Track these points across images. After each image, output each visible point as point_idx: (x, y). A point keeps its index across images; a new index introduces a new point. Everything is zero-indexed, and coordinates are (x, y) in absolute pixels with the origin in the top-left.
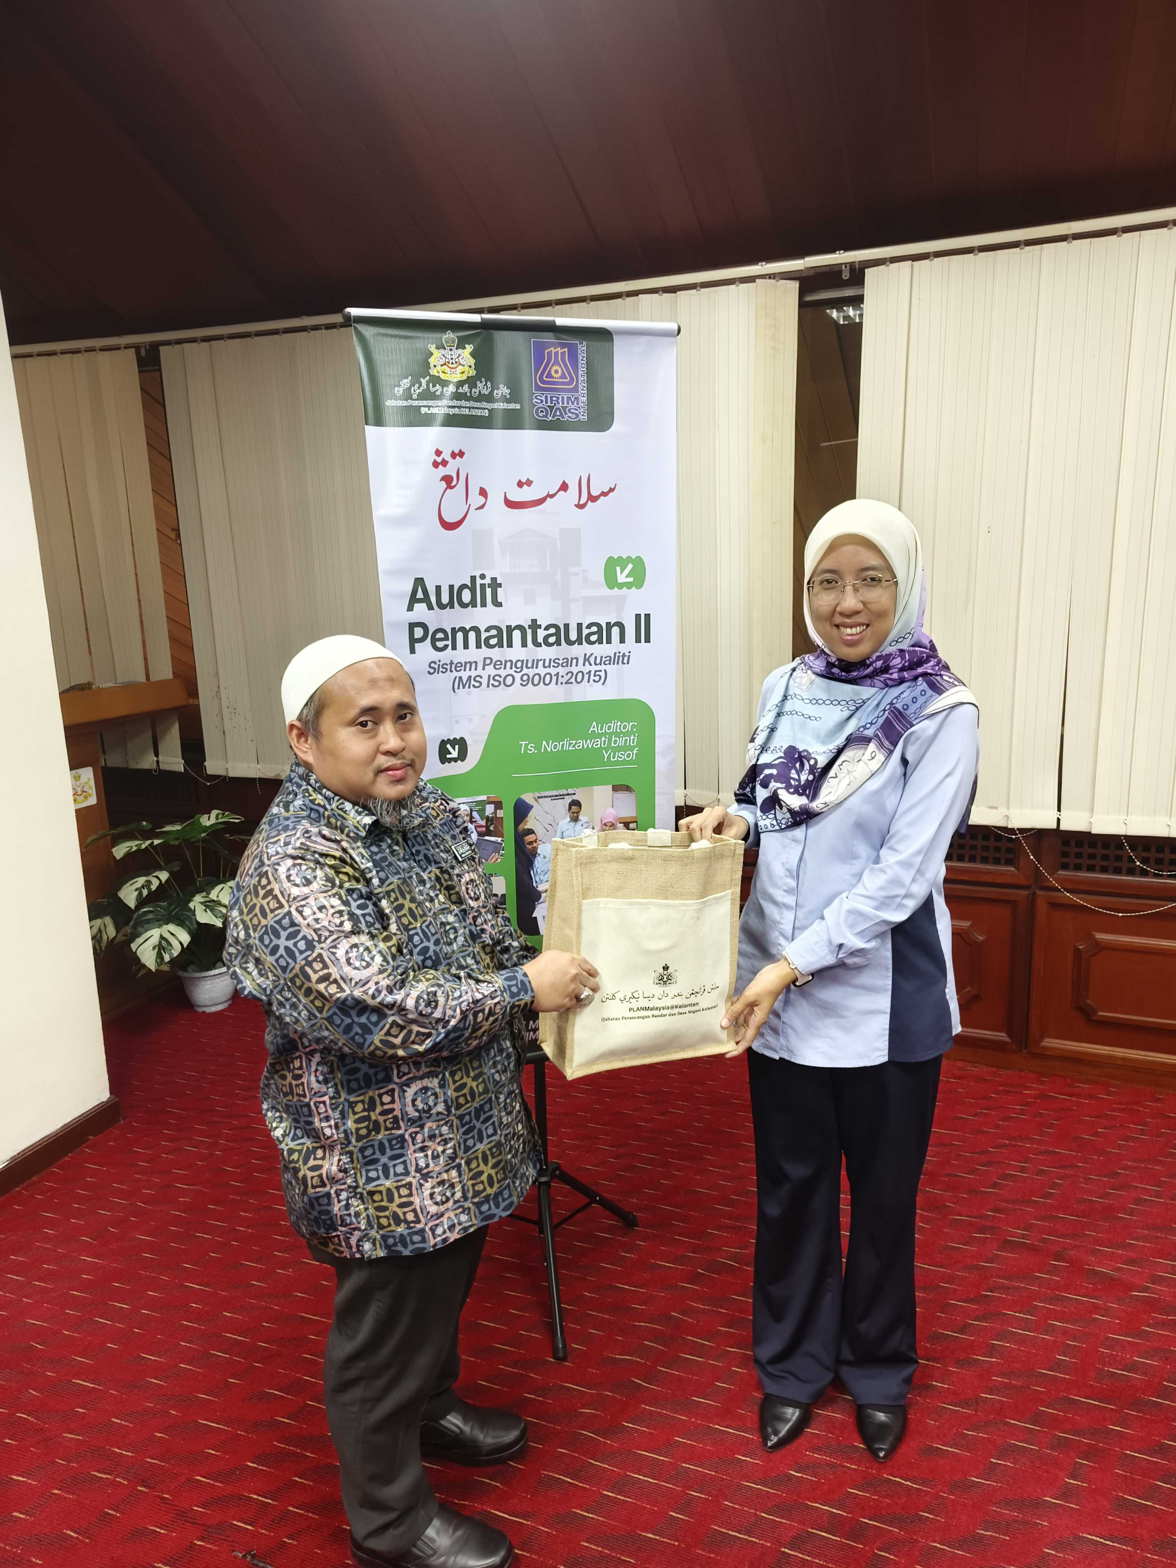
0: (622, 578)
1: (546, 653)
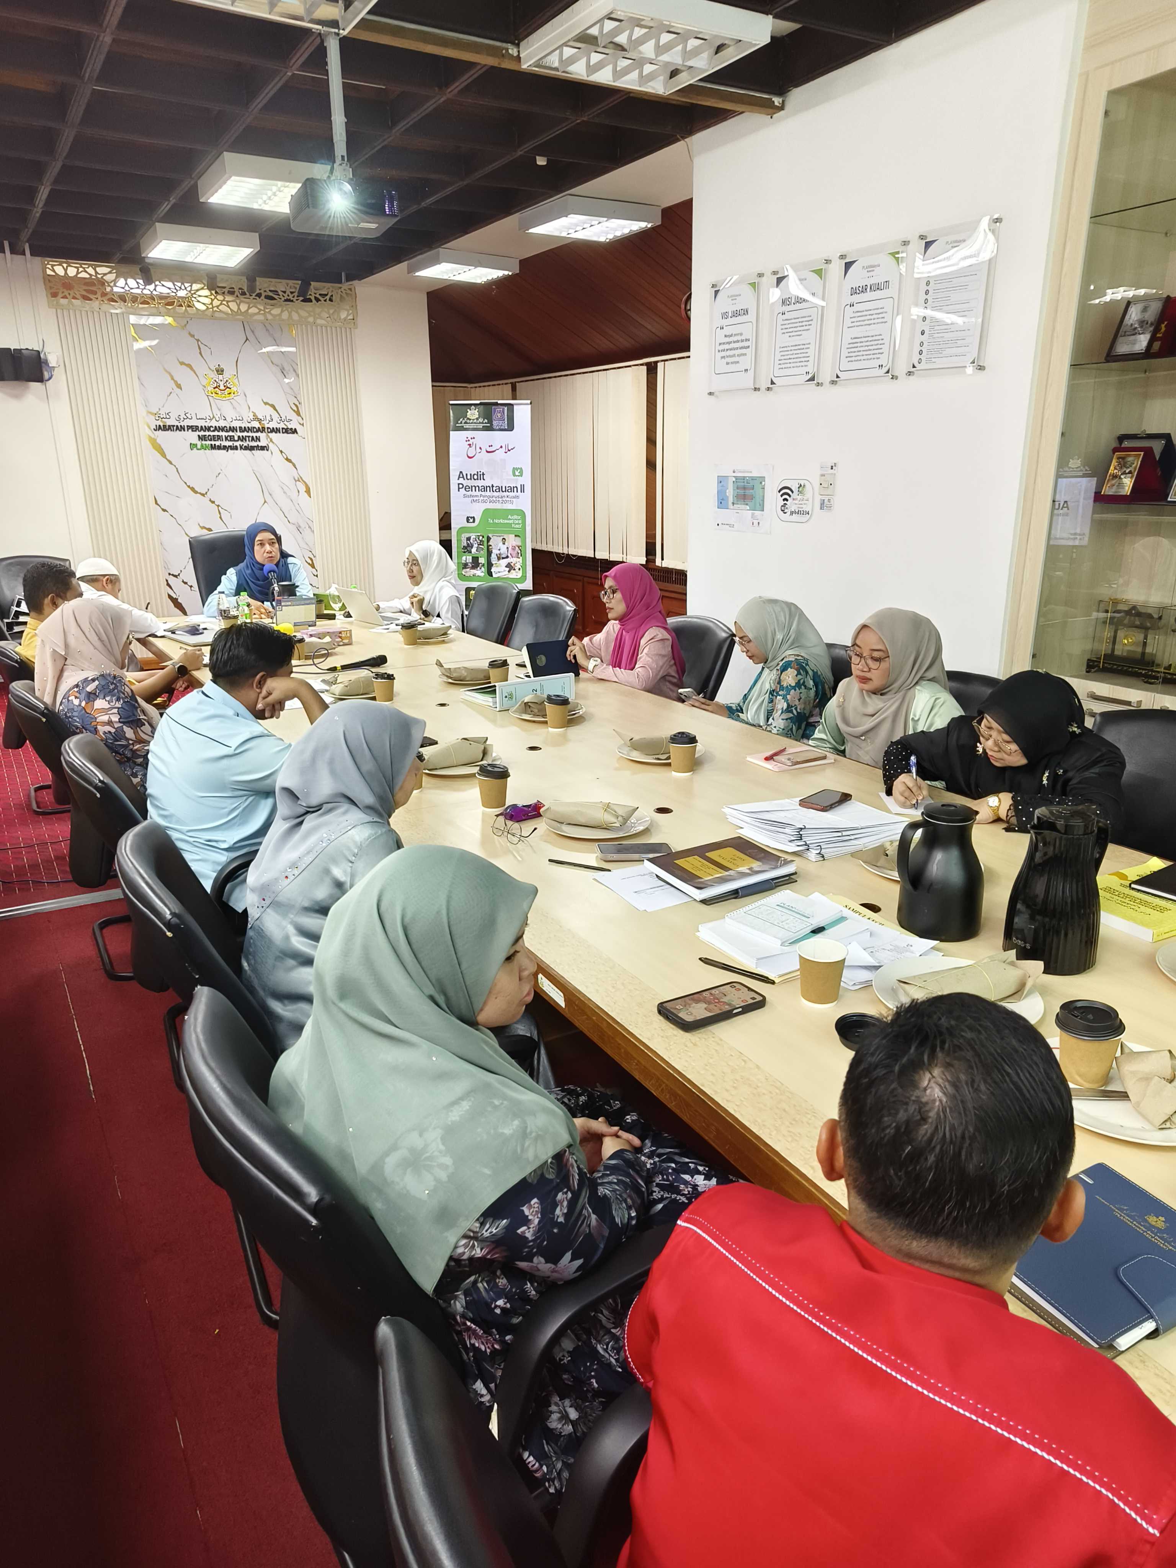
0: (517, 473)
1: (495, 494)
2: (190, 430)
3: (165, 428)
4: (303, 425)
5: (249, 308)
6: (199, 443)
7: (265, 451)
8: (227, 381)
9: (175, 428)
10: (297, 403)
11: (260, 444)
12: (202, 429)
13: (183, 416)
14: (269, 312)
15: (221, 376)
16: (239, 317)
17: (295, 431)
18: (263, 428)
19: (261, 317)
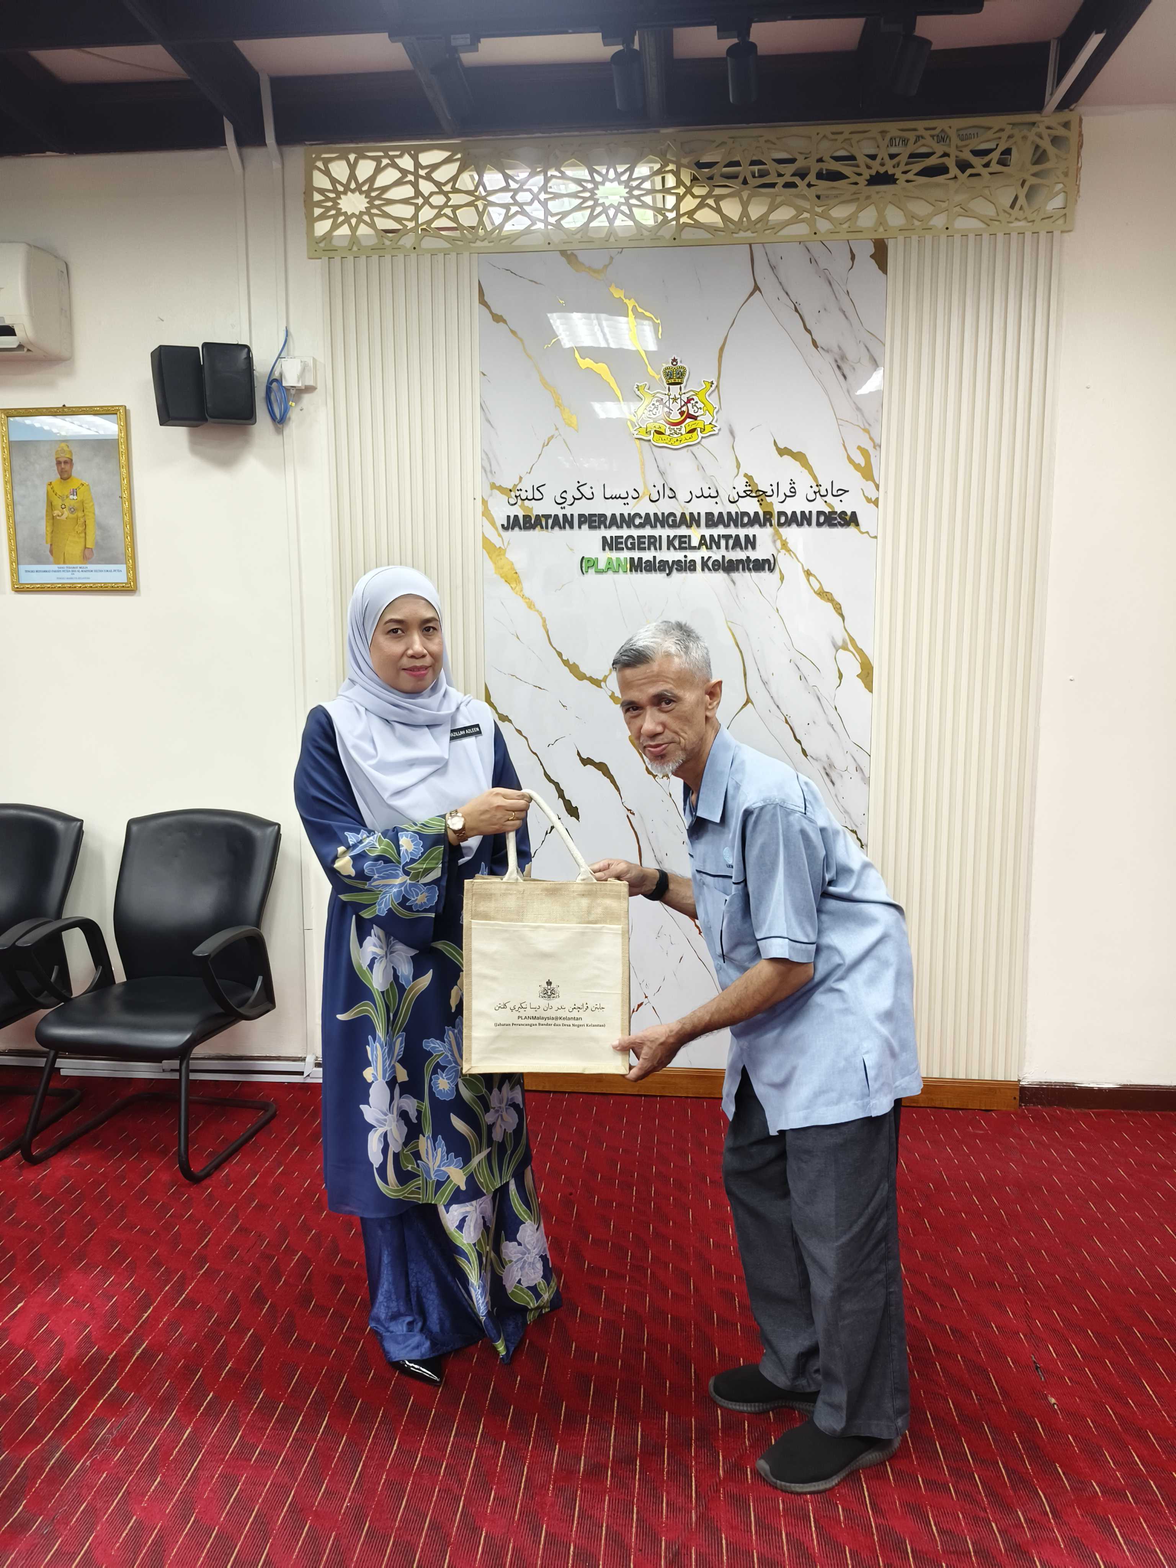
2: (585, 527)
3: (530, 523)
4: (876, 503)
5: (772, 208)
6: (604, 557)
7: (765, 575)
8: (689, 401)
9: (550, 522)
10: (868, 446)
11: (753, 555)
12: (615, 521)
13: (573, 492)
14: (825, 216)
15: (675, 389)
16: (742, 234)
17: (850, 520)
18: (768, 515)
19: (801, 230)
